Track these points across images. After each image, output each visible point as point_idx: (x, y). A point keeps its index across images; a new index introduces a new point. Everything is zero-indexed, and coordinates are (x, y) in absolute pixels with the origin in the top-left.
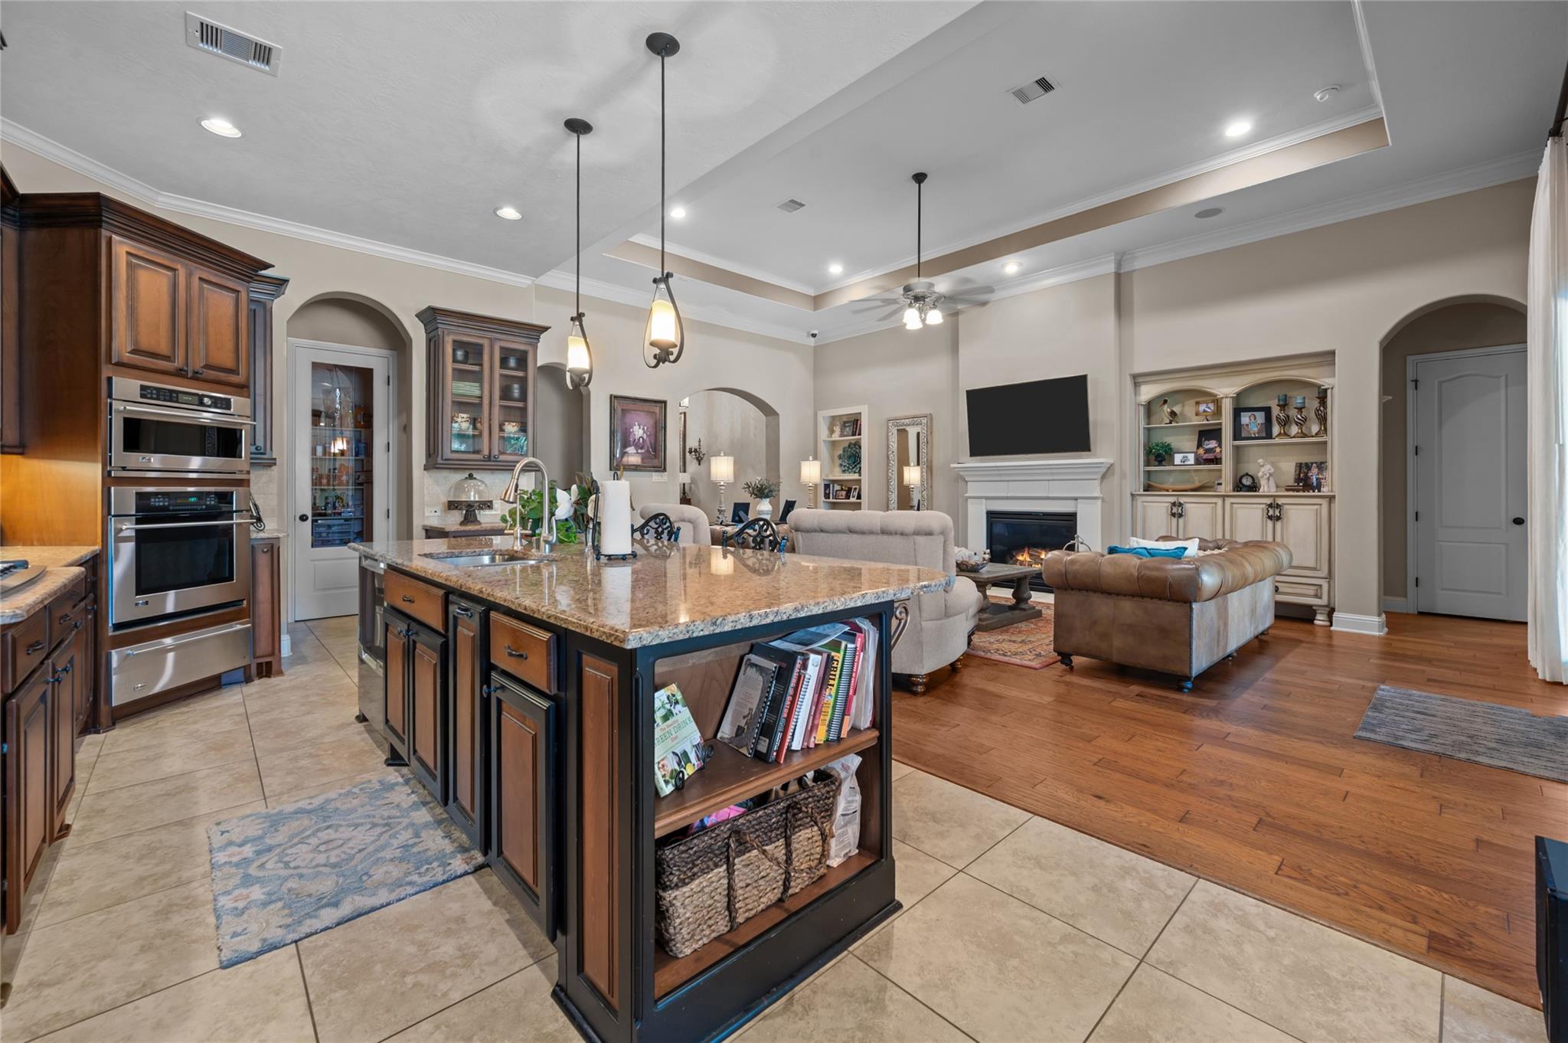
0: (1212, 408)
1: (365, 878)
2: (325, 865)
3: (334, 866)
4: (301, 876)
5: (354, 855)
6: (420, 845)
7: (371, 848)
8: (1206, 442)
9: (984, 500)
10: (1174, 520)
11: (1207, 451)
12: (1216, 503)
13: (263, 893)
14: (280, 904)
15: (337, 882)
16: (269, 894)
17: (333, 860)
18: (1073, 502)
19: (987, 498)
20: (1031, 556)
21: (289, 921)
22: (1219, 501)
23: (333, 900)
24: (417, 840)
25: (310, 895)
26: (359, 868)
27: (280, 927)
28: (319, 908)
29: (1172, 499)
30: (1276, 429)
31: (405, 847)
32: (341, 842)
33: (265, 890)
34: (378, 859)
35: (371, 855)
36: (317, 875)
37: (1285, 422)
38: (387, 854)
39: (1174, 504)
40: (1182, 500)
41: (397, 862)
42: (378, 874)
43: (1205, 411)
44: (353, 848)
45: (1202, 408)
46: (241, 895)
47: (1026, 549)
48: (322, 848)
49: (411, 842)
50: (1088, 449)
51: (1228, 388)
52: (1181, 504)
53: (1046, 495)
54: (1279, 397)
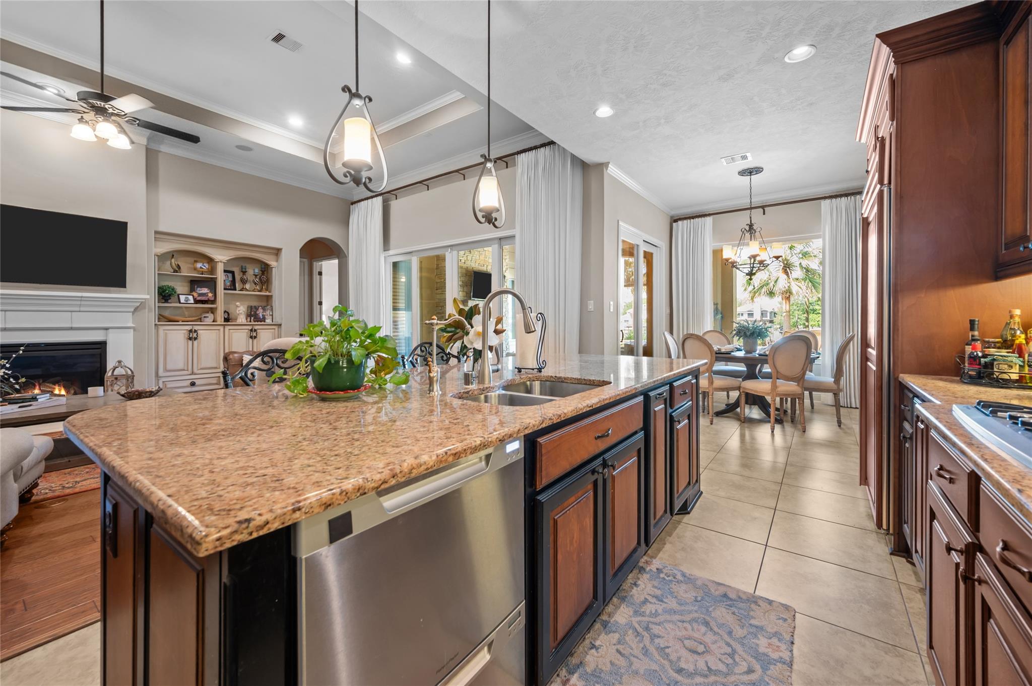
0: (207, 267)
1: (699, 599)
2: (711, 629)
3: (707, 624)
4: (730, 633)
5: (689, 622)
6: (653, 593)
7: (676, 617)
8: (199, 289)
10: (190, 342)
11: (200, 295)
12: (219, 330)
13: (759, 639)
14: (753, 622)
15: (714, 609)
16: (756, 636)
17: (703, 629)
21: (753, 606)
22: (221, 328)
23: (725, 599)
24: (649, 598)
25: (733, 613)
26: (696, 608)
27: (759, 606)
28: (735, 600)
29: (189, 328)
30: (238, 285)
31: (660, 599)
32: (687, 642)
33: (757, 641)
34: (681, 605)
35: (681, 613)
36: (720, 626)
37: (244, 282)
38: (672, 604)
39: (191, 331)
40: (196, 328)
41: (675, 594)
42: (690, 596)
43: (201, 268)
44: (686, 629)
45: (199, 265)
46: (774, 651)
47: (37, 384)
48: (701, 649)
49: (654, 600)
50: (124, 286)
51: (221, 257)
52: (195, 331)
53: (68, 325)
54: (242, 266)
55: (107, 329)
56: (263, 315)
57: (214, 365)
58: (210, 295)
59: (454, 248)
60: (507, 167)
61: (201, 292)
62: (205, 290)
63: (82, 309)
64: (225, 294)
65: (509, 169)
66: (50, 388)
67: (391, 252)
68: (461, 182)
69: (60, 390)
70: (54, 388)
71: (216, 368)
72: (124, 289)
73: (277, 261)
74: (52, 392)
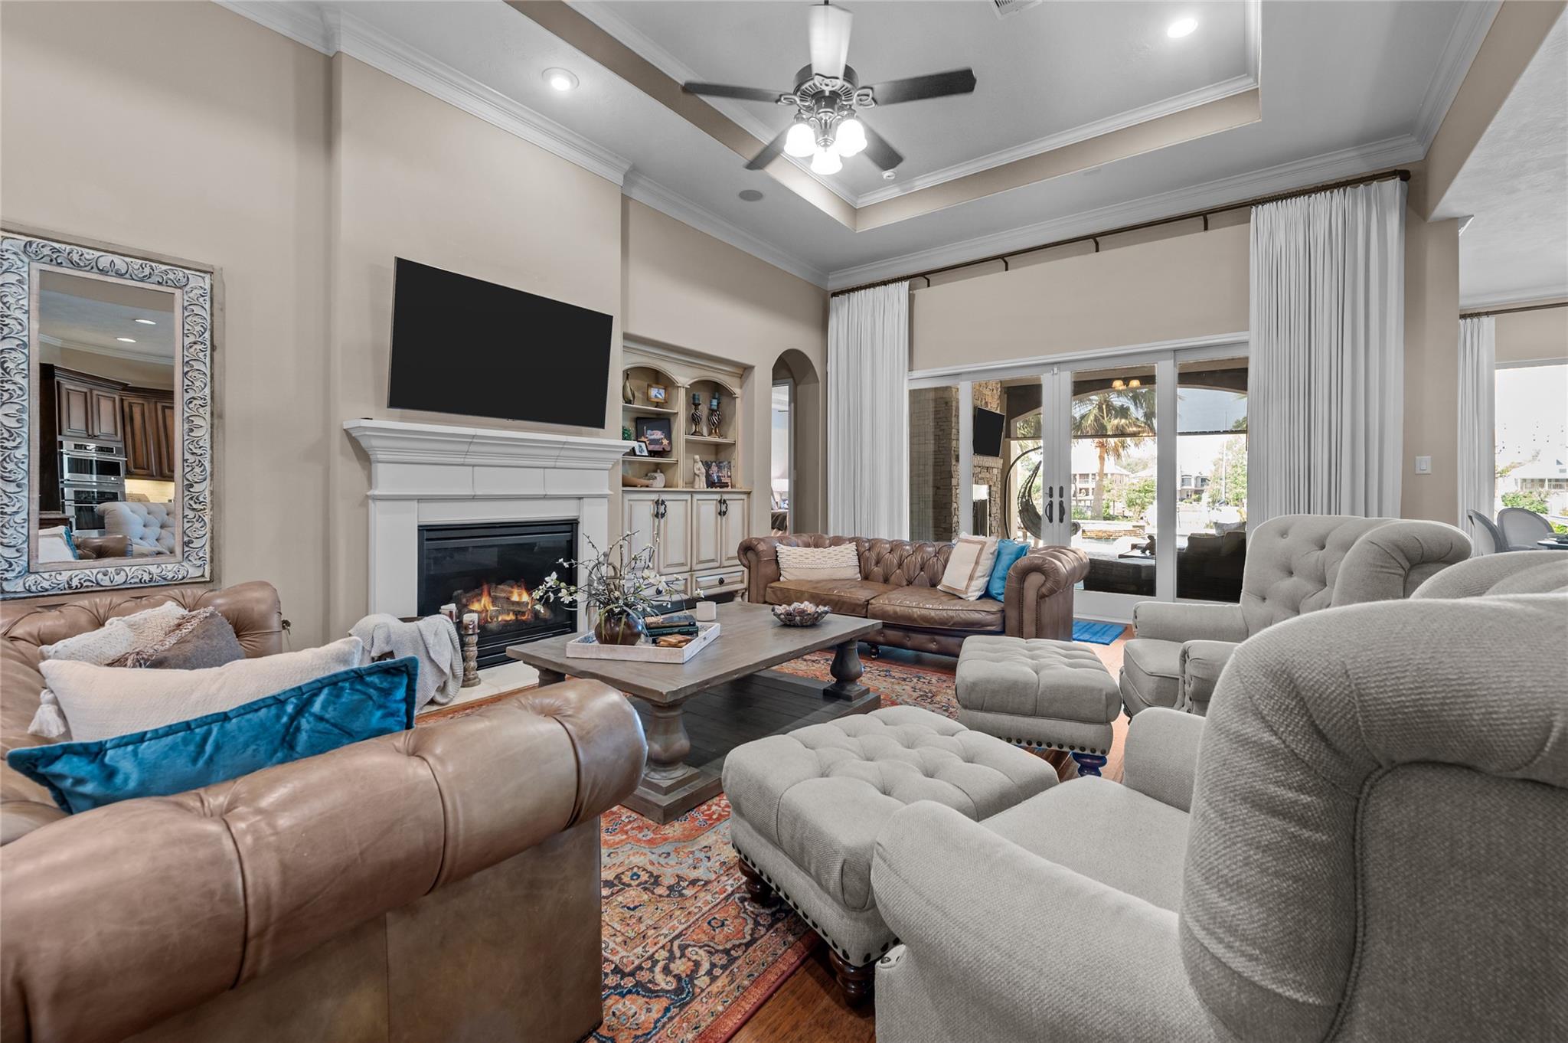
0: (663, 395)
8: (649, 432)
9: (416, 502)
10: (657, 520)
11: (653, 441)
12: (684, 501)
18: (575, 502)
19: (420, 499)
20: (494, 600)
22: (688, 498)
29: (655, 497)
37: (697, 421)
39: (657, 502)
40: (663, 497)
43: (656, 396)
45: (654, 391)
47: (485, 587)
50: (602, 426)
51: (684, 377)
52: (663, 502)
53: (542, 492)
54: (694, 395)
55: (580, 498)
56: (718, 477)
57: (682, 560)
58: (665, 442)
59: (1062, 366)
60: (1206, 228)
61: (652, 437)
62: (658, 435)
63: (559, 464)
64: (687, 441)
65: (1209, 232)
66: (505, 591)
67: (916, 374)
68: (1090, 255)
69: (520, 595)
70: (512, 592)
71: (682, 564)
72: (601, 430)
73: (741, 388)
74: (508, 599)
